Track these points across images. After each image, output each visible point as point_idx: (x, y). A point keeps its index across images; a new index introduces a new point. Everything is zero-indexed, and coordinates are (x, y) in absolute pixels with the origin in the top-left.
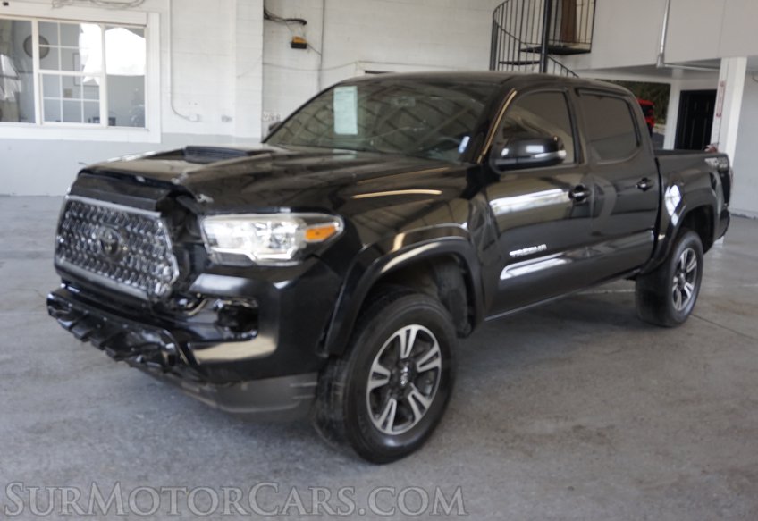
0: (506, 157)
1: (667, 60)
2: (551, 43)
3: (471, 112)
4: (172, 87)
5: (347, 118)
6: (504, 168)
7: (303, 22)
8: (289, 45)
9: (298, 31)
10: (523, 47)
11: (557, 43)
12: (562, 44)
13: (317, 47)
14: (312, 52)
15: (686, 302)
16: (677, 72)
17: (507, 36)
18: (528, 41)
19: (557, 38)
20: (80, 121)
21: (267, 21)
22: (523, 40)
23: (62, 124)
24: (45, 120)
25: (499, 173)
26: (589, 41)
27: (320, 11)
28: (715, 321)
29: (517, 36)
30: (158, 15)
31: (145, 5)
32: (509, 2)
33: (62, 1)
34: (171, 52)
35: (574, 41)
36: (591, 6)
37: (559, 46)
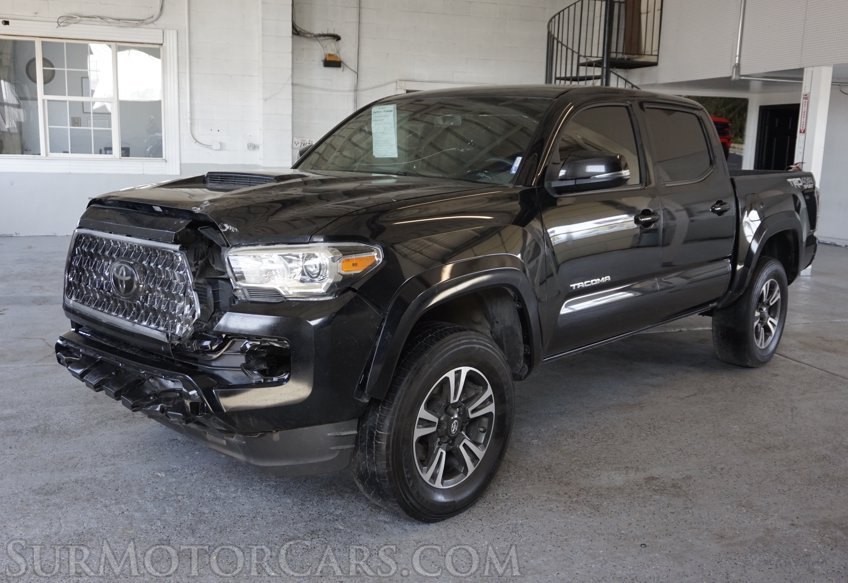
0: (563, 179)
1: (744, 71)
2: (613, 55)
3: (523, 130)
4: (191, 112)
5: (386, 139)
6: (561, 190)
7: (337, 38)
8: (322, 63)
9: (331, 47)
10: (583, 60)
11: (620, 56)
12: (626, 57)
13: (352, 64)
14: (347, 71)
15: (770, 338)
16: (756, 85)
17: (564, 48)
18: (588, 54)
19: (620, 50)
20: (89, 152)
21: (297, 38)
22: (582, 53)
23: (69, 155)
24: (51, 151)
25: (556, 196)
26: (655, 53)
27: (355, 26)
28: (803, 360)
29: (576, 49)
30: (175, 33)
31: (162, 22)
32: (566, 11)
33: (68, 19)
34: (190, 73)
35: (639, 53)
36: (658, 14)
37: (623, 59)
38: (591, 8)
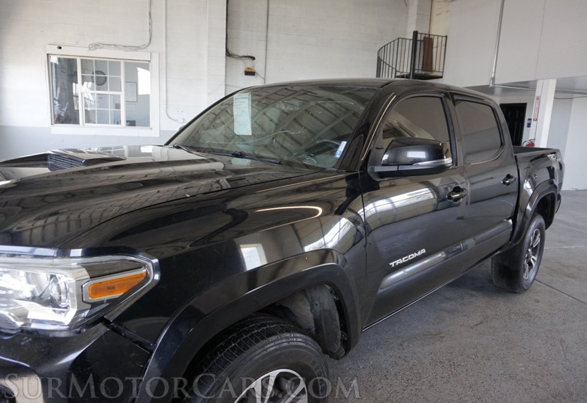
0: (386, 164)
1: (497, 82)
2: (416, 72)
4: (167, 101)
5: (243, 121)
6: (382, 175)
7: (253, 58)
8: (244, 73)
9: (249, 64)
10: (398, 74)
11: (420, 72)
12: (423, 73)
13: (262, 74)
14: (258, 78)
15: (532, 270)
16: (498, 91)
17: (387, 66)
18: (401, 70)
19: (420, 68)
20: (108, 123)
21: (229, 58)
22: (398, 69)
23: (96, 125)
24: (86, 122)
25: (379, 180)
26: (441, 70)
27: (264, 51)
28: (552, 285)
29: (394, 66)
30: (158, 54)
31: (150, 48)
32: (389, 45)
33: (96, 46)
34: (166, 78)
35: (432, 71)
36: (443, 47)
37: (422, 74)
38: (404, 44)
